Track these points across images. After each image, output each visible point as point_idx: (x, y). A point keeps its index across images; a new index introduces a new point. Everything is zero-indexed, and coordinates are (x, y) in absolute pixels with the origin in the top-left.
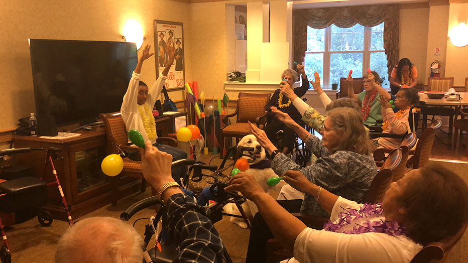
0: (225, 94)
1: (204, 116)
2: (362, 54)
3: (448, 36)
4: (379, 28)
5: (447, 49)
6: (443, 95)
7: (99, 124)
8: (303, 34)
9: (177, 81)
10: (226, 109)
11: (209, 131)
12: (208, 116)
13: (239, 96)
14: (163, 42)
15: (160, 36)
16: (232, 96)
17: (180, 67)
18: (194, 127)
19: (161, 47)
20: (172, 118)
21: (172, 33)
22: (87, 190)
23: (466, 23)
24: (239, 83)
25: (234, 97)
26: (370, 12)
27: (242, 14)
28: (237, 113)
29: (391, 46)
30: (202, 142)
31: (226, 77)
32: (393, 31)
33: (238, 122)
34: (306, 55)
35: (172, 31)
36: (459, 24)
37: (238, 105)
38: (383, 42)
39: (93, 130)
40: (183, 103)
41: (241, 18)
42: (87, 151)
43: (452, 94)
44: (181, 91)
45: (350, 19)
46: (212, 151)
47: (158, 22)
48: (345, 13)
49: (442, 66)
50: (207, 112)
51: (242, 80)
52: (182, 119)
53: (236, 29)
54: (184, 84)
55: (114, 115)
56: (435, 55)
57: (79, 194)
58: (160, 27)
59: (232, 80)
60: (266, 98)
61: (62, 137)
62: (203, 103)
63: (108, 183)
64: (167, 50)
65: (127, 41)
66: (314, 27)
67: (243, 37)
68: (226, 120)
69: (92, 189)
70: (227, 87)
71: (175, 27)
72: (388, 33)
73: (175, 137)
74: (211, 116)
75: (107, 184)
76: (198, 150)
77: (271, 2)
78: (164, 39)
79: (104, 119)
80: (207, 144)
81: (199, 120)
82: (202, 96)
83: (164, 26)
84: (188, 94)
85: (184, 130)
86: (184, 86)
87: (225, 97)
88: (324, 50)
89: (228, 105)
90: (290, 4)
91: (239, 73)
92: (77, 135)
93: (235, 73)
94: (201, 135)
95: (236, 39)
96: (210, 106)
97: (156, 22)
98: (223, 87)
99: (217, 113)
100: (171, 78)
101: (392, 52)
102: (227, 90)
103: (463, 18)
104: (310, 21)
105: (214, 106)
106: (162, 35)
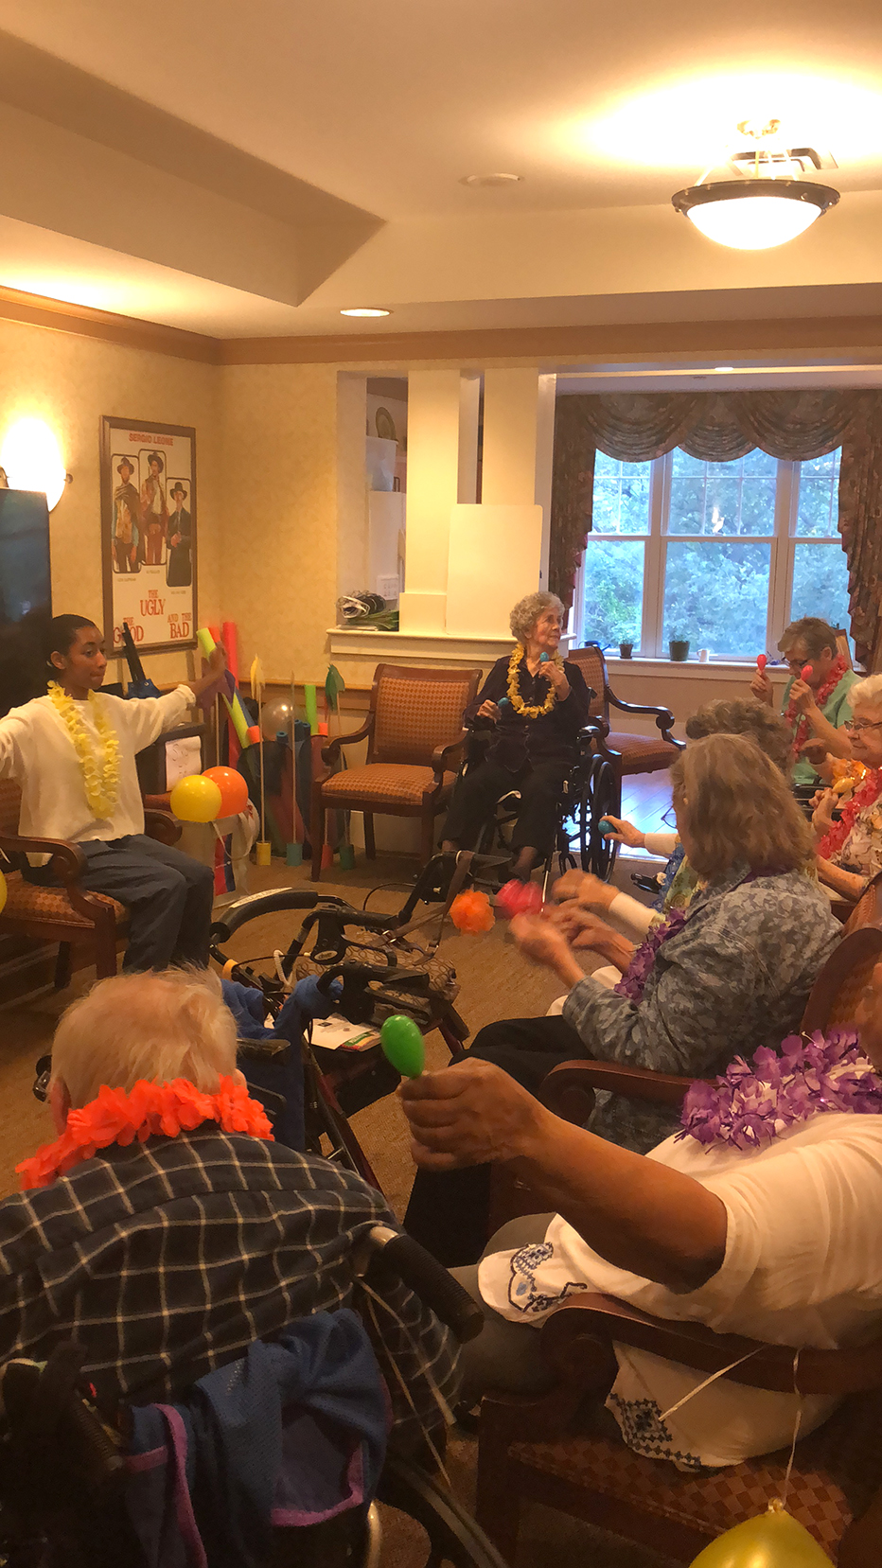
0: (332, 668)
1: (259, 739)
4: (830, 463)
8: (583, 476)
9: (172, 618)
10: (334, 718)
11: (275, 788)
12: (274, 738)
13: (377, 678)
14: (129, 493)
16: (355, 675)
17: (181, 574)
18: (228, 773)
19: (123, 507)
21: (159, 461)
24: (377, 632)
25: (357, 676)
26: (797, 413)
27: (389, 404)
28: (369, 731)
29: (861, 526)
30: (252, 822)
31: (334, 611)
32: (871, 477)
33: (372, 759)
34: (590, 544)
35: (160, 455)
37: (373, 705)
38: (835, 513)
44: (183, 653)
45: (735, 431)
46: (284, 855)
47: (116, 423)
48: (719, 413)
50: (270, 726)
51: (389, 622)
52: (188, 748)
53: (369, 453)
54: (196, 628)
58: (121, 442)
59: (356, 622)
60: (463, 686)
62: (257, 694)
64: (141, 518)
66: (617, 455)
67: (392, 481)
68: (333, 755)
70: (337, 644)
71: (170, 442)
72: (853, 484)
73: (167, 807)
74: (283, 742)
76: (241, 852)
77: (489, 374)
78: (134, 481)
80: (267, 833)
81: (243, 752)
82: (256, 672)
83: (132, 438)
85: (193, 783)
86: (195, 636)
87: (333, 676)
88: (644, 531)
89: (339, 701)
90: (547, 381)
91: (377, 598)
93: (365, 599)
94: (250, 803)
95: (370, 487)
96: (280, 704)
97: (107, 424)
98: (324, 643)
99: (303, 730)
100: (154, 608)
101: (864, 545)
102: (339, 656)
104: (606, 434)
105: (292, 706)
106: (127, 466)
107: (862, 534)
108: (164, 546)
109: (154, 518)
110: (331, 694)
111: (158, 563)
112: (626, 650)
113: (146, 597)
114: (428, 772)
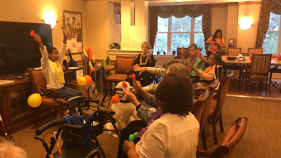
1: (95, 70)
2: (190, 34)
3: (239, 24)
4: (199, 19)
5: (238, 31)
6: (235, 58)
7: (27, 75)
8: (155, 21)
9: (78, 48)
10: (108, 66)
11: (98, 79)
12: (98, 70)
13: (116, 58)
14: (69, 25)
16: (112, 58)
17: (79, 40)
18: (88, 76)
19: (68, 27)
20: (74, 71)
21: (75, 18)
22: (18, 116)
23: (248, 17)
24: (116, 50)
25: (113, 58)
26: (194, 9)
27: (117, 8)
28: (115, 68)
29: (206, 29)
30: (93, 86)
31: (108, 46)
32: (208, 20)
33: (116, 73)
34: (157, 34)
36: (244, 17)
37: (116, 63)
38: (202, 28)
39: (23, 78)
40: (82, 62)
41: (118, 11)
42: (19, 92)
43: (241, 57)
44: (80, 54)
45: (183, 12)
46: (100, 92)
47: (66, 11)
48: (180, 9)
49: (235, 41)
50: (97, 67)
51: (118, 48)
52: (80, 72)
53: (115, 17)
54: (83, 50)
55: (36, 69)
56: (231, 34)
57: (13, 119)
58: (67, 15)
59: (112, 48)
60: (132, 59)
61: (2, 83)
62: (94, 62)
63: (33, 112)
64: (71, 29)
65: (45, 23)
66: (162, 17)
67: (119, 22)
70: (109, 52)
71: (77, 15)
72: (205, 22)
73: (76, 83)
74: (99, 70)
75: (31, 112)
76: (91, 91)
77: (135, 1)
78: (70, 22)
79: (29, 72)
80: (97, 87)
81: (92, 73)
82: (94, 58)
83: (69, 14)
84: (85, 56)
85: (82, 78)
87: (108, 58)
88: (167, 31)
89: (109, 63)
90: (146, 3)
91: (117, 44)
92: (12, 82)
93: (114, 44)
94: (92, 81)
95: (115, 23)
96: (98, 64)
97: (64, 12)
98: (107, 52)
99: (103, 68)
100: (74, 46)
101: (207, 33)
102: (109, 54)
103: (246, 14)
104: (160, 14)
105: (101, 64)
106: (68, 19)
107: (206, 31)
108: (76, 35)
109: (74, 29)
110: (108, 61)
111: (75, 38)
112: (164, 53)
113: (73, 44)
114: (126, 75)
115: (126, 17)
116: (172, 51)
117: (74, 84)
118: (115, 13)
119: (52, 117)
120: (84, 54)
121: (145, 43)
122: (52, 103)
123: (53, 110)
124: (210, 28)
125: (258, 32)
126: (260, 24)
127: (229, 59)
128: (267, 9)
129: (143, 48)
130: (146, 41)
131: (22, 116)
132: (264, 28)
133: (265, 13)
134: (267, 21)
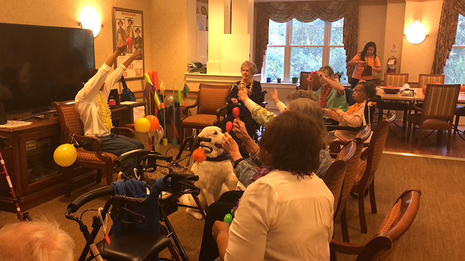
0: (185, 85)
1: (164, 107)
2: (321, 48)
3: (404, 33)
4: (339, 24)
5: (403, 46)
6: (398, 90)
7: (53, 113)
8: (265, 27)
9: (136, 70)
10: (186, 100)
11: (169, 122)
12: (168, 107)
13: (200, 88)
14: (122, 30)
15: (119, 23)
16: (193, 87)
18: (152, 117)
19: (120, 35)
20: (130, 108)
21: (131, 21)
22: (38, 181)
23: (421, 22)
24: (200, 74)
25: (194, 88)
26: (330, 7)
27: (204, 4)
28: (198, 104)
29: (350, 42)
30: (161, 133)
31: (187, 67)
32: (353, 27)
33: (198, 113)
34: (268, 49)
35: (132, 19)
36: (414, 21)
37: (198, 98)
38: (342, 39)
39: (46, 118)
40: (142, 93)
41: (203, 9)
42: (39, 140)
43: (407, 90)
44: (140, 81)
45: (311, 13)
46: (172, 143)
47: (117, 9)
48: (307, 7)
49: (398, 62)
50: (167, 103)
51: (203, 71)
52: (140, 109)
53: (198, 19)
54: (144, 73)
55: (68, 103)
56: (392, 51)
57: (29, 185)
58: (119, 15)
59: (193, 71)
60: (226, 90)
61: (11, 125)
62: (162, 93)
63: (62, 174)
65: (83, 28)
66: (275, 21)
67: (205, 28)
68: (186, 111)
69: (43, 180)
70: (188, 78)
71: (135, 15)
72: (347, 29)
73: (133, 128)
74: (171, 107)
75: (59, 174)
76: (157, 142)
78: (123, 27)
79: (57, 108)
80: (166, 135)
81: (159, 111)
82: (162, 86)
83: (122, 14)
84: (148, 84)
85: (142, 120)
86: (144, 75)
87: (186, 88)
88: (285, 44)
89: (188, 96)
91: (200, 64)
92: (28, 123)
93: (196, 64)
94: (160, 125)
95: (198, 29)
96: (170, 96)
97: (114, 9)
98: (184, 77)
99: (177, 104)
101: (351, 47)
102: (188, 81)
103: (418, 16)
104: (272, 14)
105: (174, 97)
106: (121, 23)
107: (350, 44)
108: (133, 47)
110: (185, 92)
111: (131, 53)
112: (279, 80)
114: (215, 117)
115: (216, 20)
116: (292, 77)
117: (130, 129)
118: (198, 12)
119: (94, 183)
120: (147, 80)
121: (247, 63)
122: (94, 160)
123: (96, 172)
124: (357, 39)
125: (437, 47)
126: (441, 34)
127: (387, 91)
128: (453, 9)
129: (243, 72)
130: (248, 60)
131: (45, 179)
132: (448, 41)
133: (451, 16)
134: (454, 29)
